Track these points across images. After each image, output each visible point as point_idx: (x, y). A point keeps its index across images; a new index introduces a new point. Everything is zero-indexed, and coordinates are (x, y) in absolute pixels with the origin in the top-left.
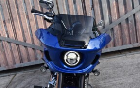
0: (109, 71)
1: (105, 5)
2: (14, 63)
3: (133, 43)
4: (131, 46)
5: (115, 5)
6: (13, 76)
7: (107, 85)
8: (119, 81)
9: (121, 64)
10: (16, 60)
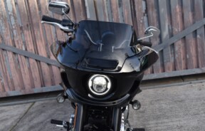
0: (164, 106)
1: (163, 10)
2: (33, 86)
3: (202, 67)
4: (198, 71)
5: (178, 10)
6: (31, 104)
7: (159, 128)
8: (177, 123)
9: (182, 97)
10: (35, 83)
